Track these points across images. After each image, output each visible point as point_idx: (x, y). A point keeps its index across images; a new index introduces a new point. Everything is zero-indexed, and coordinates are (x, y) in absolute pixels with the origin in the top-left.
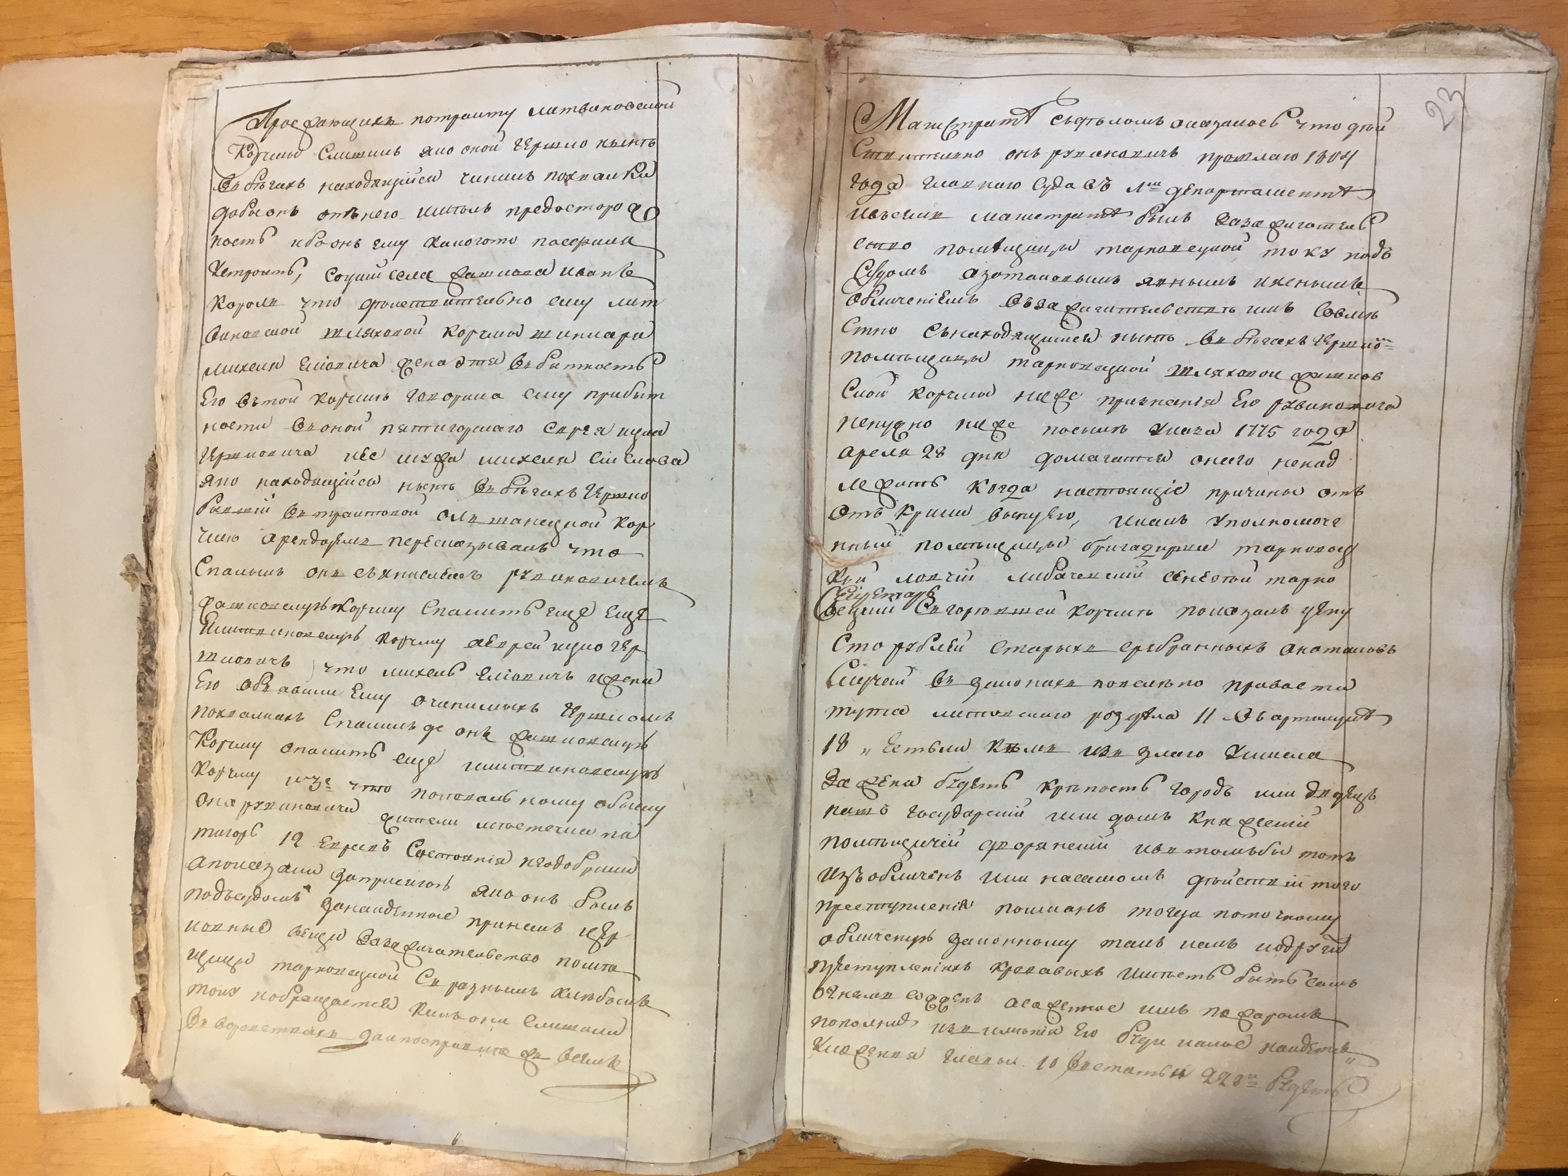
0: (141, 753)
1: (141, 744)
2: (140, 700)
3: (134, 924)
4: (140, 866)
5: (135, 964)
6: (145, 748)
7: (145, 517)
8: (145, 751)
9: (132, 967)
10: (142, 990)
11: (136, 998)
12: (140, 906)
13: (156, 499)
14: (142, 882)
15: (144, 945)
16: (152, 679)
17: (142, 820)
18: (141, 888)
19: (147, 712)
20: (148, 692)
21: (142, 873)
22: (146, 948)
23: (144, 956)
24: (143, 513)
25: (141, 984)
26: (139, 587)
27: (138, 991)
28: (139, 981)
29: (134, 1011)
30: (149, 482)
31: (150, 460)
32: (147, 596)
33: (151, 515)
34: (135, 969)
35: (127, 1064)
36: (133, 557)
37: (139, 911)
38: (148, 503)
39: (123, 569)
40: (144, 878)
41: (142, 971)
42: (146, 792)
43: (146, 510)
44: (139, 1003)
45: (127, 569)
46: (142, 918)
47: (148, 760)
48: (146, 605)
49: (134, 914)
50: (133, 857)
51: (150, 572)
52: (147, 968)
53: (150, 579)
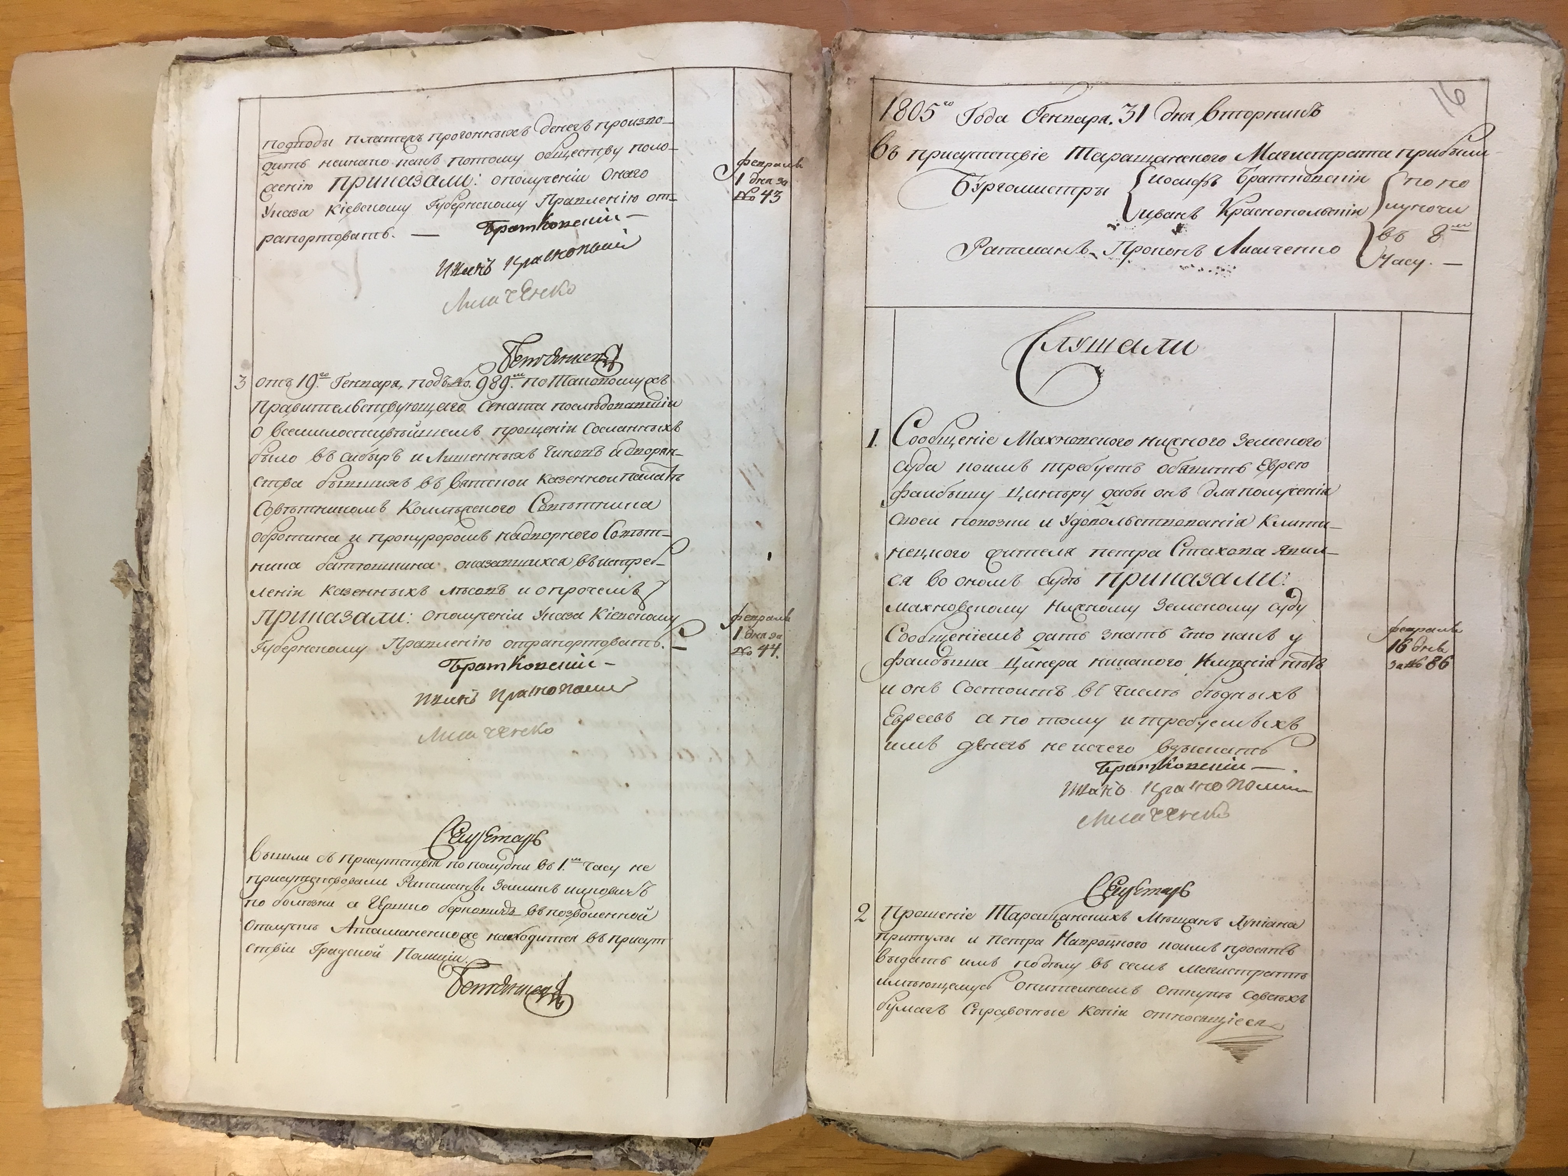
0: (134, 765)
1: (133, 756)
2: (132, 710)
3: (127, 943)
4: (132, 884)
5: (126, 986)
6: (138, 761)
7: (137, 520)
8: (137, 764)
9: (124, 989)
10: (134, 1014)
11: (127, 1022)
12: (132, 925)
13: (150, 502)
14: (134, 899)
15: (136, 965)
16: (145, 689)
17: (134, 837)
18: (133, 906)
19: (139, 723)
20: (141, 703)
21: (134, 890)
22: (140, 969)
23: (137, 977)
24: (136, 517)
25: (133, 1006)
26: (132, 592)
27: (129, 1015)
28: (131, 1003)
29: (125, 1035)
30: (142, 485)
31: (143, 462)
32: (140, 603)
33: (144, 520)
34: (126, 990)
35: (118, 1091)
36: (125, 562)
37: (131, 931)
38: (140, 506)
39: (113, 574)
40: (137, 897)
41: (134, 993)
42: (138, 806)
43: (139, 514)
44: (130, 1027)
45: (119, 575)
46: (134, 938)
47: (141, 773)
48: (139, 612)
49: (126, 934)
50: (125, 875)
51: (143, 578)
52: (140, 989)
53: (143, 586)
